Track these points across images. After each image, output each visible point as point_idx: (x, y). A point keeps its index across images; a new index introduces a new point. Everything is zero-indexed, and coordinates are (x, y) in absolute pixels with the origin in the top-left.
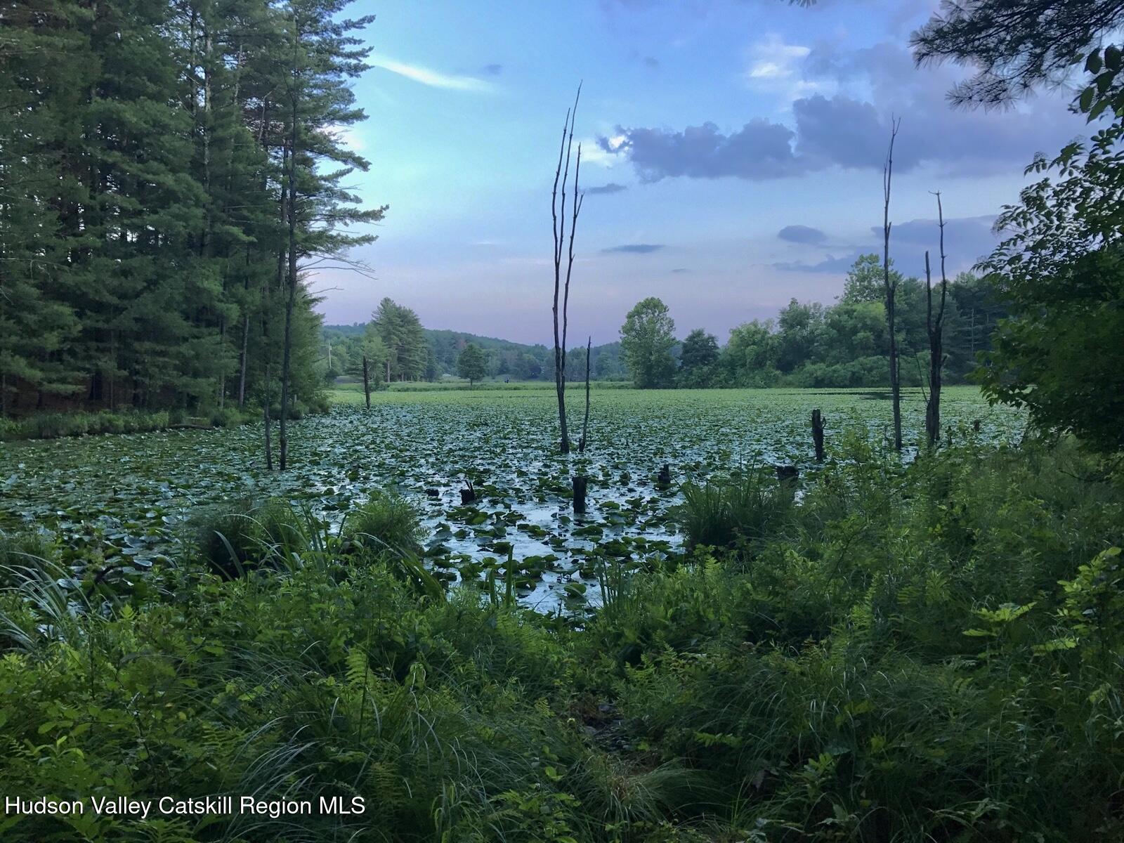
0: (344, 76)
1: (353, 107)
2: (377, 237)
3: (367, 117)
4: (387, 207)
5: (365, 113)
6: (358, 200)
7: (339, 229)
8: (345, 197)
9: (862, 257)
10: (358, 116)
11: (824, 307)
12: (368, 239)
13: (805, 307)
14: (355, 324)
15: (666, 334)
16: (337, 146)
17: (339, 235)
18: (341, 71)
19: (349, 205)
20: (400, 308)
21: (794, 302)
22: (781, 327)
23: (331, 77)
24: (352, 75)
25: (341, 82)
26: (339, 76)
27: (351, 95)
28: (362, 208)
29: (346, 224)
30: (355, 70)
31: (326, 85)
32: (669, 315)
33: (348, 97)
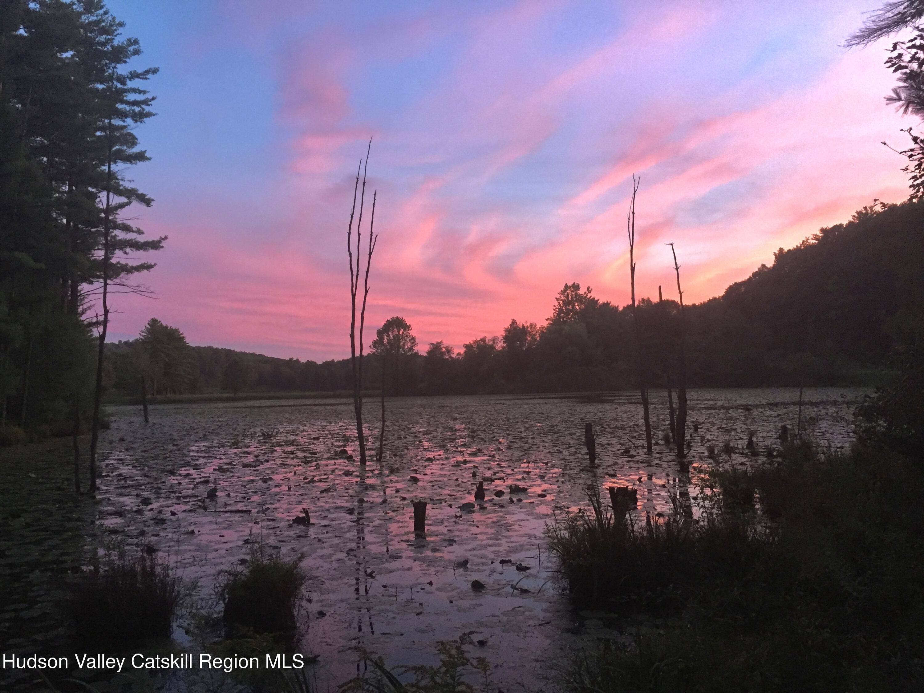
0: (129, 121)
1: (136, 150)
2: (155, 265)
3: (149, 159)
4: (166, 238)
5: (147, 155)
6: (139, 232)
7: (118, 257)
8: (126, 228)
9: (566, 285)
10: (141, 157)
11: (538, 326)
12: (147, 267)
13: (523, 326)
14: (120, 342)
15: (411, 349)
16: (121, 183)
17: (118, 263)
18: (126, 117)
19: (130, 236)
20: (167, 327)
21: (514, 322)
22: (504, 342)
23: (117, 122)
24: (136, 121)
25: (125, 127)
26: (124, 121)
27: (134, 138)
28: (141, 239)
29: (126, 253)
30: (139, 117)
31: (112, 128)
32: (412, 332)
33: (132, 140)
